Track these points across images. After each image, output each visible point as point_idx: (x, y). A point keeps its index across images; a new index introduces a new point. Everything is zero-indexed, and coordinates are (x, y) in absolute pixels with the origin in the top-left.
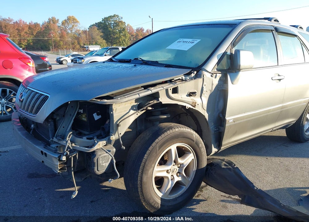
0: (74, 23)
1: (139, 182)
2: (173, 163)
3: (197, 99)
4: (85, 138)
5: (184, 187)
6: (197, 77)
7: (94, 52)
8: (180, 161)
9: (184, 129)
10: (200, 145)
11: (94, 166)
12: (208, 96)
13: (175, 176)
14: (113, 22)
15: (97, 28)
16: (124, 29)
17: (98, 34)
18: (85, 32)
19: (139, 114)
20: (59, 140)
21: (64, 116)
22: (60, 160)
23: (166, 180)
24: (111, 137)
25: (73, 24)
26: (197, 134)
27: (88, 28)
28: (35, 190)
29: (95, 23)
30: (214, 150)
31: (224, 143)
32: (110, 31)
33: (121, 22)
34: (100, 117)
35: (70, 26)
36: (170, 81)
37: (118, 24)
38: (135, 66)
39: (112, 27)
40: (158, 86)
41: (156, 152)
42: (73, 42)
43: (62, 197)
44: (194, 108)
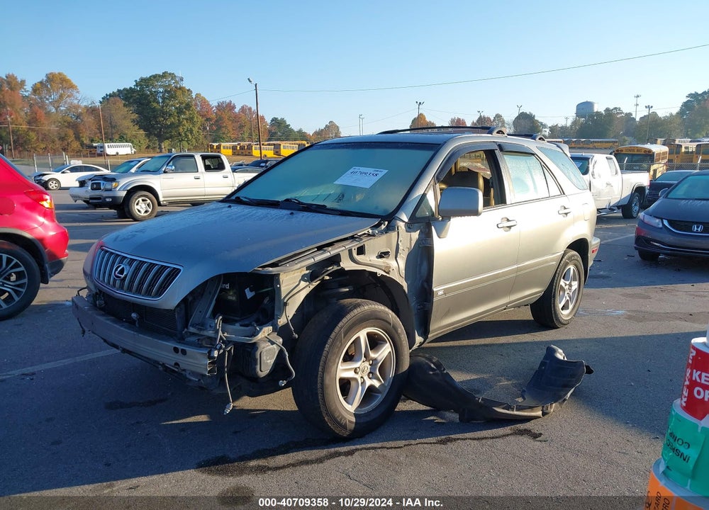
0: (63, 88)
1: (319, 385)
2: (363, 358)
3: (391, 262)
4: (238, 324)
5: (380, 395)
6: (389, 229)
7: (132, 164)
8: (372, 355)
9: (376, 307)
10: (399, 331)
11: (256, 364)
12: (405, 257)
13: (366, 378)
14: (161, 90)
15: (124, 102)
16: (188, 106)
17: (125, 117)
18: (92, 111)
19: (312, 287)
20: (201, 330)
21: (202, 295)
22: (210, 357)
23: (353, 383)
24: (279, 320)
25: (61, 91)
26: (393, 314)
27: (101, 102)
28: (133, 425)
29: (115, 91)
30: (419, 339)
31: (432, 328)
32: (154, 110)
33: (180, 88)
34: (253, 294)
35: (54, 96)
36: (353, 238)
37: (174, 92)
38: (292, 214)
39: (160, 100)
40: (336, 245)
41: (341, 342)
42: (63, 135)
43: (183, 430)
44: (388, 275)
